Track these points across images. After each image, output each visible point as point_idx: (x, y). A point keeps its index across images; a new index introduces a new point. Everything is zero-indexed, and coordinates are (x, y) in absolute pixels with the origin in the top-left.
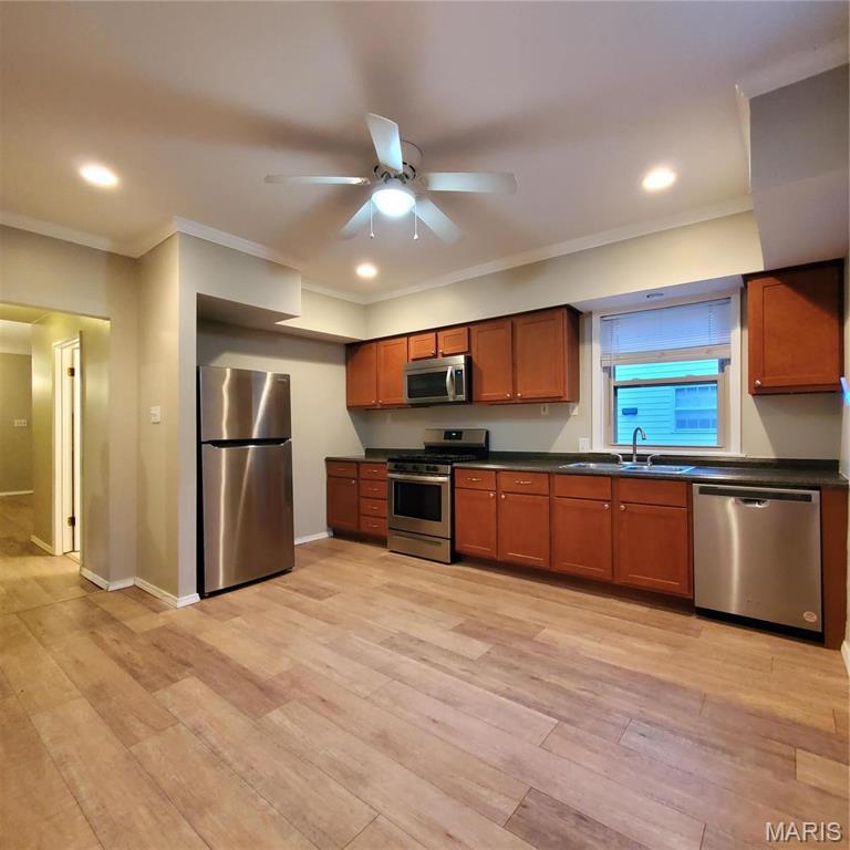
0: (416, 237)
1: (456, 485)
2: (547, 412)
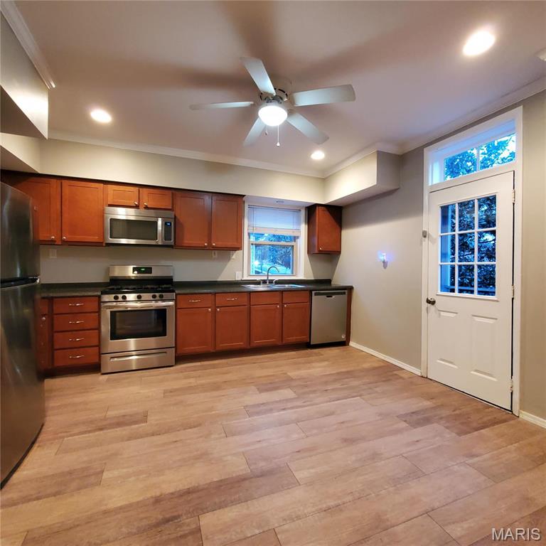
0: (278, 145)
1: (178, 307)
2: (216, 256)
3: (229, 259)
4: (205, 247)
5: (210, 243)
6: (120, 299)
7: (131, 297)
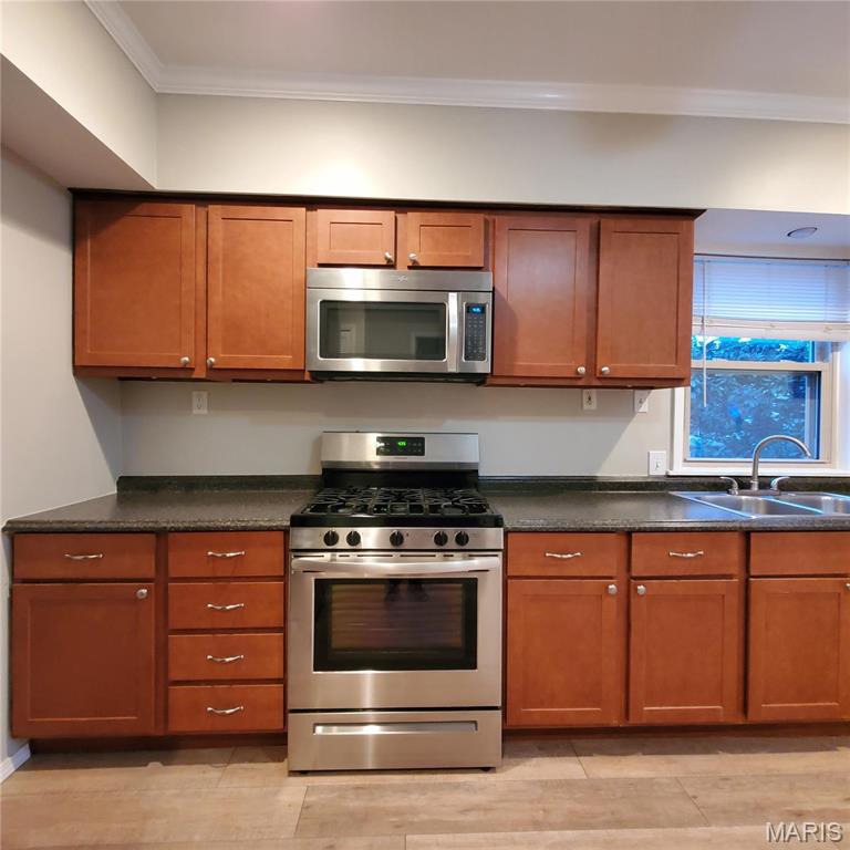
1: (510, 573)
2: (594, 406)
3: (631, 412)
4: (578, 377)
5: (592, 366)
6: (343, 543)
7: (371, 536)
